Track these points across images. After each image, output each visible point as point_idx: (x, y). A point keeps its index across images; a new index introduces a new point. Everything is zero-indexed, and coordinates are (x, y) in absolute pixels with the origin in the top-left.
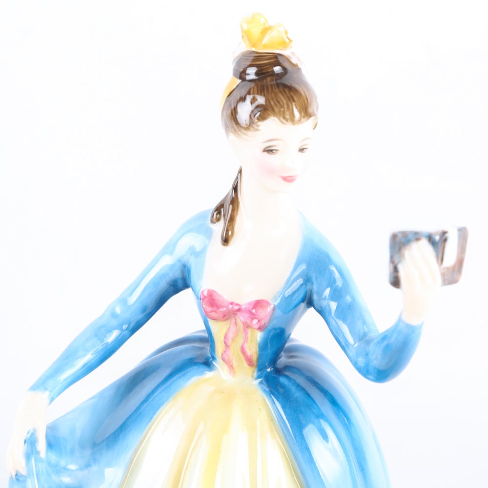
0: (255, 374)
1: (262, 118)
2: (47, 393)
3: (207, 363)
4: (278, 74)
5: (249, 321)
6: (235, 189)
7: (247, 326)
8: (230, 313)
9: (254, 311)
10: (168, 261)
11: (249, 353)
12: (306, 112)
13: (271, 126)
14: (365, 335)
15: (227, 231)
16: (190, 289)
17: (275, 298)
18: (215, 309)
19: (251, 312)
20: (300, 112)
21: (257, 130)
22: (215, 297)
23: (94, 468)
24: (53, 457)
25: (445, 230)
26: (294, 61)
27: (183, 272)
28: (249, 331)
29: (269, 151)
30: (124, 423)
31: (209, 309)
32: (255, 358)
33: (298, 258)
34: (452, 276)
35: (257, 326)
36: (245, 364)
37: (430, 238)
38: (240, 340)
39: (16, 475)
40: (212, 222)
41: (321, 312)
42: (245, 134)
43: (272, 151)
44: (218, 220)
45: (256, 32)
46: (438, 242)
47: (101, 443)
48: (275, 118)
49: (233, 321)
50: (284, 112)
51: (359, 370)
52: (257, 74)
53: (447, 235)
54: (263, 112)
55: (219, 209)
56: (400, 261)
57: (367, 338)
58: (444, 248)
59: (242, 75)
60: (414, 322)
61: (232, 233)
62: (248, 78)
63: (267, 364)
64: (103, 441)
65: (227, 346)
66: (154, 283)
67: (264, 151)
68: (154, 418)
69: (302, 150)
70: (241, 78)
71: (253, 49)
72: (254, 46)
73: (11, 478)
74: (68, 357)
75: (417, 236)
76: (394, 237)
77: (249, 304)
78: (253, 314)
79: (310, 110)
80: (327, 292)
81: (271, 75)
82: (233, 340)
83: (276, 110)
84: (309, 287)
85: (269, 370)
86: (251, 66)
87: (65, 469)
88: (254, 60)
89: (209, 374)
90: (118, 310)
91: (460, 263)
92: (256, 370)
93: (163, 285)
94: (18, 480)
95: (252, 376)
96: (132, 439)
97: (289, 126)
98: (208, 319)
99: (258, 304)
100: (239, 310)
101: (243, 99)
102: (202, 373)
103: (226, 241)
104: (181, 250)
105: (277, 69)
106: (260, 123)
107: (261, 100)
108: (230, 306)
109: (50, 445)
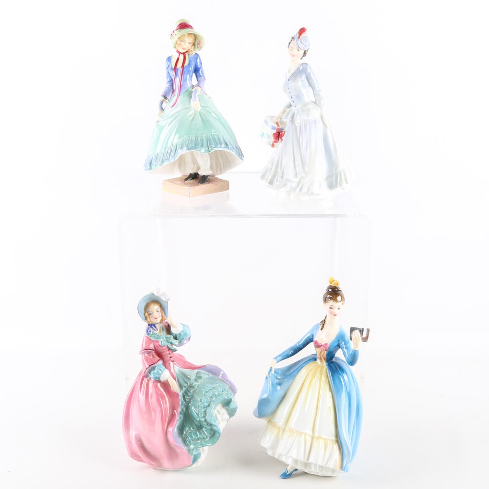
3: (315, 360)
4: (336, 291)
5: (324, 348)
6: (325, 318)
8: (320, 346)
10: (309, 335)
11: (324, 357)
15: (322, 327)
16: (313, 342)
17: (330, 343)
18: (316, 344)
19: (324, 346)
21: (329, 303)
22: (318, 342)
24: (276, 375)
25: (363, 328)
27: (312, 337)
28: (324, 351)
29: (331, 308)
34: (365, 339)
36: (323, 360)
38: (322, 353)
41: (342, 349)
44: (321, 324)
45: (331, 281)
49: (321, 348)
52: (331, 290)
54: (331, 299)
55: (321, 322)
58: (363, 332)
59: (328, 291)
63: (329, 360)
69: (339, 309)
72: (331, 284)
76: (351, 328)
77: (324, 344)
81: (334, 291)
82: (320, 353)
84: (338, 342)
85: (329, 362)
86: (330, 288)
87: (278, 378)
89: (315, 362)
90: (297, 345)
91: (367, 337)
92: (326, 361)
95: (325, 363)
97: (335, 303)
98: (316, 348)
99: (326, 344)
100: (322, 345)
102: (313, 362)
103: (322, 329)
106: (330, 301)
107: (331, 296)
108: (320, 344)
109: (275, 372)
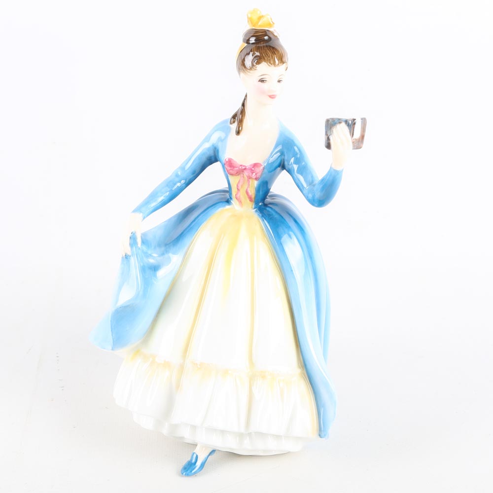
0: (253, 207)
1: (258, 63)
2: (141, 214)
3: (228, 202)
4: (267, 40)
5: (251, 174)
6: (243, 105)
7: (249, 178)
8: (240, 171)
9: (253, 169)
11: (250, 193)
12: (282, 60)
13: (263, 67)
14: (313, 182)
15: (239, 127)
16: (219, 162)
17: (265, 162)
18: (232, 168)
19: (251, 169)
20: (278, 60)
21: (255, 70)
22: (232, 162)
23: (166, 256)
24: (145, 248)
25: (355, 118)
26: (275, 34)
27: (214, 152)
28: (251, 180)
29: (262, 81)
30: (182, 233)
31: (229, 168)
32: (253, 197)
33: (277, 142)
34: (358, 144)
35: (255, 177)
36: (248, 201)
37: (346, 122)
38: (246, 187)
39: (126, 255)
40: (231, 123)
41: (289, 171)
42: (249, 72)
43: (263, 81)
44: (234, 122)
45: (255, 18)
46: (351, 124)
47: (170, 243)
48: (265, 63)
49: (242, 175)
50: (270, 59)
51: (309, 201)
52: (255, 40)
53: (355, 121)
54: (259, 60)
55: (234, 117)
56: (331, 134)
57: (314, 183)
58: (354, 128)
59: (248, 42)
60: (338, 169)
61: (242, 129)
62: (251, 42)
63: (260, 200)
64: (171, 242)
65: (238, 190)
66: (199, 157)
67: (259, 81)
68: (199, 230)
69: (279, 81)
70: (247, 43)
71: (254, 28)
72: (254, 26)
73: (123, 257)
74: (153, 196)
75: (339, 121)
76: (328, 121)
77: (251, 165)
78: (253, 171)
79: (284, 60)
80: (292, 160)
81: (263, 41)
82: (242, 186)
83: (266, 58)
84: (283, 157)
85: (260, 204)
86: (252, 36)
87: (150, 255)
88: (255, 33)
89: (228, 207)
90: (179, 173)
91: (363, 137)
92: (254, 204)
93: (204, 159)
94: (126, 258)
95: (252, 207)
96: (187, 241)
97: (272, 67)
98: (228, 175)
99: (255, 165)
100: (245, 169)
101: (248, 54)
102: (224, 206)
103: (238, 133)
104: (214, 139)
105: (266, 38)
106: (257, 66)
107: (257, 54)
108: (240, 167)
109: (143, 242)
